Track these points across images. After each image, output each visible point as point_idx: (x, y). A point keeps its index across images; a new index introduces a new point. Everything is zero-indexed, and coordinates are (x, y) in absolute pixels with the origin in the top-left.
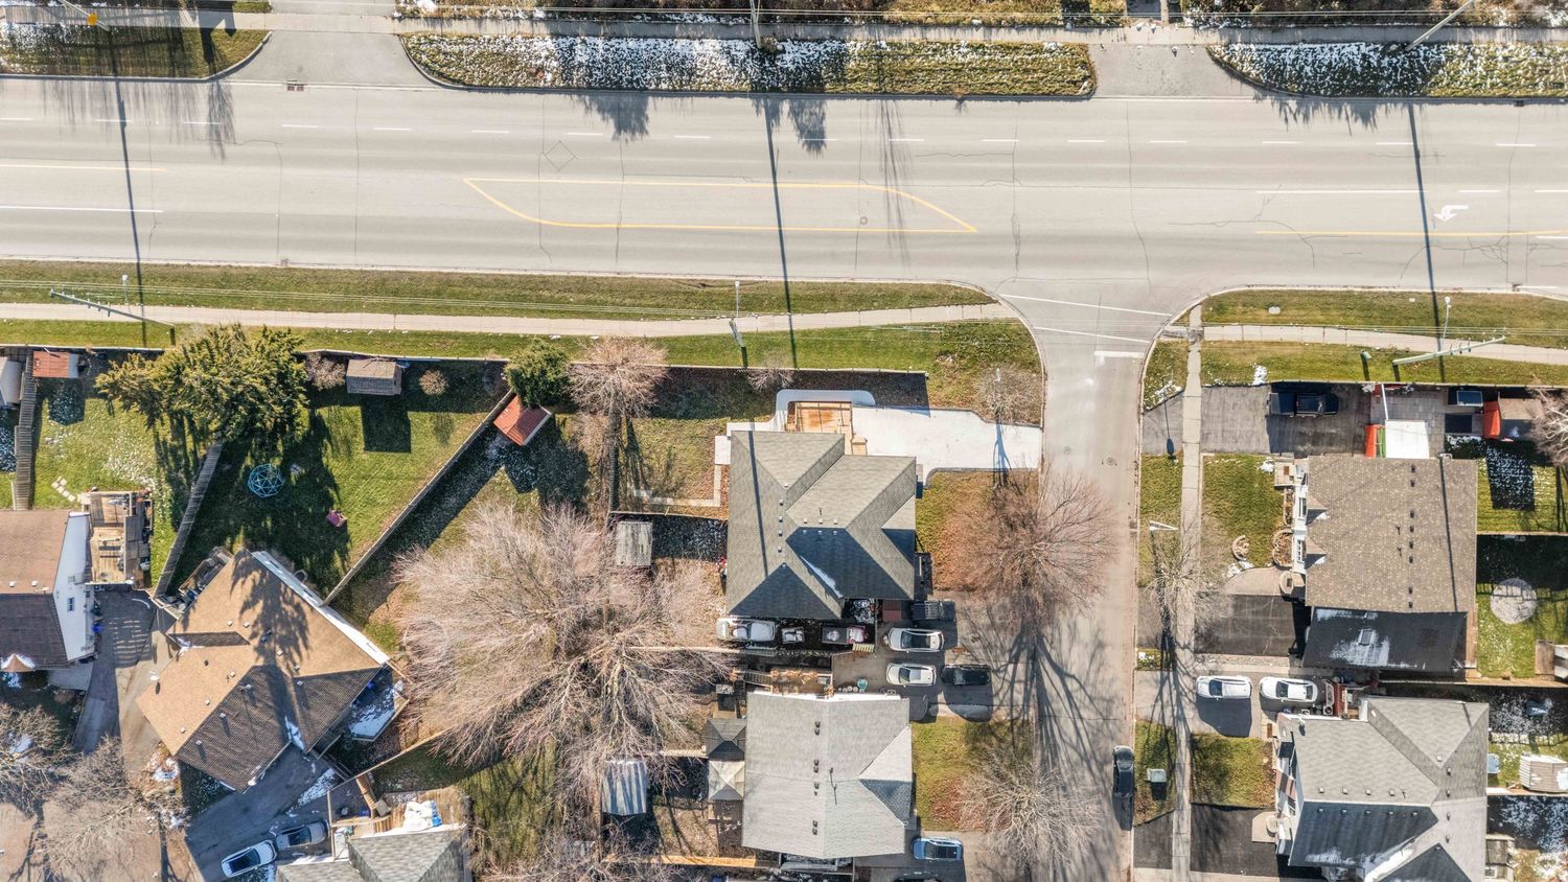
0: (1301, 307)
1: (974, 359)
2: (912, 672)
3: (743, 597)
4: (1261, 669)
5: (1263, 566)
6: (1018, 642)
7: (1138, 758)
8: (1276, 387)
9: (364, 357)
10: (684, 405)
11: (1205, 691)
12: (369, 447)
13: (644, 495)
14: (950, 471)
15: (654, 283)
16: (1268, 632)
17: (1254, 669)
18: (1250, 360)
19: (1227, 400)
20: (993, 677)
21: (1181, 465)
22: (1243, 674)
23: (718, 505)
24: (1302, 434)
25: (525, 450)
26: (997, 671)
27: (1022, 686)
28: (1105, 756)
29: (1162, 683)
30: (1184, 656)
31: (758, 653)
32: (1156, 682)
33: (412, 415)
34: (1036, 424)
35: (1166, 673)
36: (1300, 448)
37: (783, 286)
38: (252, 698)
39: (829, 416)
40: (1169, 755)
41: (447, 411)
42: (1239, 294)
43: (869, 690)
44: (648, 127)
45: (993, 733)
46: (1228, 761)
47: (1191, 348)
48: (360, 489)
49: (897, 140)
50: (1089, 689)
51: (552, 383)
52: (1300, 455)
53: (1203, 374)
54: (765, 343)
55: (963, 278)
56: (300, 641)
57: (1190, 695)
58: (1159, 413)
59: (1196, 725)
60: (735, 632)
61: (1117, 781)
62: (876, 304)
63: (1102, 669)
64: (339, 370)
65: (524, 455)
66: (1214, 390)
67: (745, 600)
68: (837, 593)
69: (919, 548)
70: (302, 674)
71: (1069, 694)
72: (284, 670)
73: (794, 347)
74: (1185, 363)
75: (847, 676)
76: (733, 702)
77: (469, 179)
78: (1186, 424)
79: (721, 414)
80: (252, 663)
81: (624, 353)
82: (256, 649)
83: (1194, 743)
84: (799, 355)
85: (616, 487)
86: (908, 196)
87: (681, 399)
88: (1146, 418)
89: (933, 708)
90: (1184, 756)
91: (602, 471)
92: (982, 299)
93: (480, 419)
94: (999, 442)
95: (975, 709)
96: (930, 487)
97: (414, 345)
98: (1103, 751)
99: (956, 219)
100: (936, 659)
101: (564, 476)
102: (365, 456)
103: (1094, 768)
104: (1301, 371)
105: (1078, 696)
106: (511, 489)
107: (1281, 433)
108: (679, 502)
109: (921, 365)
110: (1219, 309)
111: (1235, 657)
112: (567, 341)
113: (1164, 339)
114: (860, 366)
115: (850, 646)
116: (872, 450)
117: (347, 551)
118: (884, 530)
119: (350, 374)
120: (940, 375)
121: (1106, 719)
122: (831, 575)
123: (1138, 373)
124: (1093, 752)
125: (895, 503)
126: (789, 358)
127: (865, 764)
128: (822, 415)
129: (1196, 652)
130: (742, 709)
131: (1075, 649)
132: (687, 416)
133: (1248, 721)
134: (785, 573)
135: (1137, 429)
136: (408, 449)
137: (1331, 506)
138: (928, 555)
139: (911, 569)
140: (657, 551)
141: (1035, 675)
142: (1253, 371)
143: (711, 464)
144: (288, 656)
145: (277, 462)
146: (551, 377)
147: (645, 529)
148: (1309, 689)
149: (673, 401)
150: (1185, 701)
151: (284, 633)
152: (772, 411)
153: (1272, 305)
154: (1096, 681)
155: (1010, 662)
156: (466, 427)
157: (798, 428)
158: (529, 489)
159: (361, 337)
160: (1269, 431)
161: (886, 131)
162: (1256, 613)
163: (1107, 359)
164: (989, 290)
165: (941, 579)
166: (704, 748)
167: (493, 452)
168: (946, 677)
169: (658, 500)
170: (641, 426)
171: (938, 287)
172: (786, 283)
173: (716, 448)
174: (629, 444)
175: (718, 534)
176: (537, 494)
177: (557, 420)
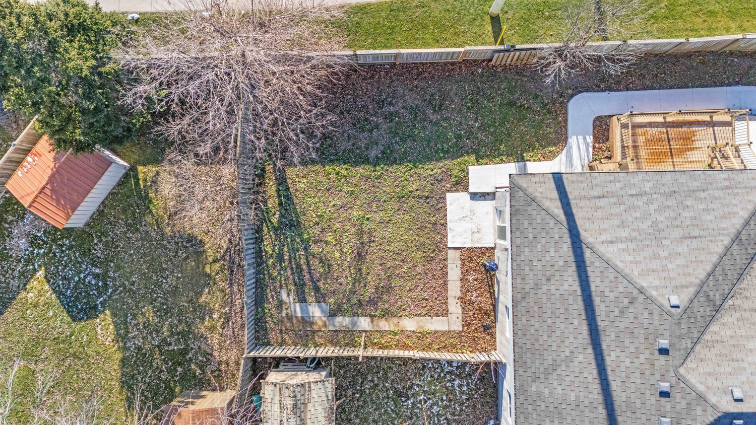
13: (316, 312)
23: (457, 326)
25: (80, 238)
79: (457, 151)
87: (377, 126)
91: (233, 268)
101: (159, 285)
106: (58, 313)
108: (384, 325)
132: (388, 158)
143: (441, 247)
147: (320, 391)
149: (363, 129)
152: (560, 139)
158: (92, 311)
170: (304, 180)
173: (449, 217)
174: (282, 216)
175: (460, 386)
176: (109, 320)
177: (141, 176)
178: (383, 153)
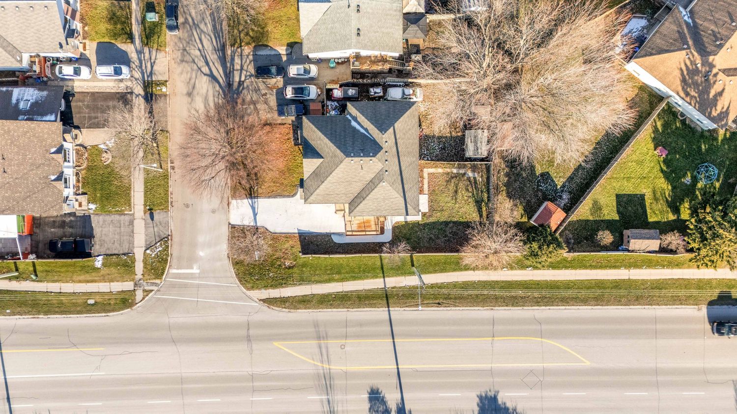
0: (75, 305)
1: (272, 265)
2: (302, 72)
3: (408, 113)
4: (91, 84)
5: (93, 147)
6: (239, 93)
7: (164, 27)
8: (89, 255)
9: (649, 252)
10: (448, 230)
11: (125, 69)
12: (642, 197)
13: (470, 174)
14: (284, 196)
15: (469, 304)
16: (88, 107)
17: (96, 84)
18: (105, 271)
19: (118, 247)
20: (253, 72)
21: (145, 205)
22: (102, 80)
23: (425, 170)
24: (71, 227)
25: (545, 198)
26: (251, 76)
27: (235, 68)
28: (184, 28)
29: (151, 73)
30: (139, 90)
31: (397, 80)
32: (155, 74)
33: (616, 217)
34: (233, 227)
35: (149, 79)
36: (72, 218)
37: (390, 305)
38: (715, 36)
39: (360, 227)
40: (145, 30)
41: (594, 221)
42: (113, 311)
43: (328, 60)
44: (477, 400)
45: (252, 38)
46: (110, 27)
47: (141, 277)
48: (646, 171)
49: (324, 397)
50: (195, 67)
51: (534, 241)
52: (73, 214)
53: (133, 261)
54: (400, 270)
55: (281, 314)
56: (685, 73)
57: (134, 66)
58: (159, 236)
59: (130, 49)
60: (411, 92)
61: (176, 12)
62: (334, 296)
63: (188, 80)
64: (665, 244)
65: (546, 195)
66: (126, 251)
67: (407, 110)
68: (350, 118)
69: (301, 149)
70: (684, 52)
71: (207, 64)
72: (696, 54)
73: (382, 268)
74: (145, 267)
75: (341, 69)
76: (411, 50)
77: (587, 364)
78: (143, 231)
79: (425, 225)
80: (717, 57)
81: (488, 261)
82: (714, 66)
83: (130, 37)
84: (379, 263)
85: (488, 178)
86: (316, 363)
87: (450, 233)
88: (167, 233)
89: (289, 52)
90: (136, 29)
91: (497, 188)
92: (269, 302)
93: (574, 217)
94: (255, 215)
95: (263, 52)
96: (296, 186)
97: (617, 261)
98: (185, 31)
99: (287, 350)
100: (288, 81)
101: (521, 183)
102: (644, 191)
103: (190, 20)
104: (74, 265)
105: (201, 63)
106: (553, 174)
107: (84, 227)
108: (449, 170)
109: (304, 260)
110: (125, 301)
111: (108, 91)
112: (523, 267)
113: (158, 281)
114: (341, 258)
115: (341, 86)
116: (332, 207)
117: (654, 132)
118: (323, 158)
119: (658, 242)
120: (293, 254)
121: (185, 50)
122: (354, 128)
123: (173, 260)
124: (191, 30)
125: (316, 175)
126: (385, 262)
127: (328, 12)
128: (363, 227)
129: (131, 93)
130: (405, 46)
131: (204, 91)
132: (446, 223)
133: (98, 52)
134: (383, 129)
135: (172, 226)
136: (618, 196)
137: (48, 183)
138: (295, 145)
139: (305, 134)
140: (462, 140)
141: (228, 74)
142: (103, 264)
143: (430, 195)
144: (693, 63)
145: (699, 185)
146: (535, 245)
147: (470, 153)
148: (60, 72)
149: (455, 232)
150: (137, 63)
151: (696, 78)
152: (394, 228)
153: (93, 305)
154: (191, 73)
155: (243, 82)
156: (583, 211)
157: (378, 218)
158: (542, 175)
159: (650, 264)
160: (92, 228)
161: (331, 402)
162: (96, 118)
163: (192, 268)
164: (264, 307)
165: (287, 130)
166: (428, 21)
167: (566, 196)
168: (282, 70)
169: (462, 171)
170: (474, 216)
171: (296, 308)
172: (388, 307)
173: (427, 204)
174: (481, 205)
175: (424, 151)
176: (537, 172)
177: (526, 218)
178: (448, 225)
